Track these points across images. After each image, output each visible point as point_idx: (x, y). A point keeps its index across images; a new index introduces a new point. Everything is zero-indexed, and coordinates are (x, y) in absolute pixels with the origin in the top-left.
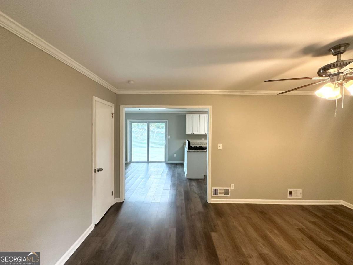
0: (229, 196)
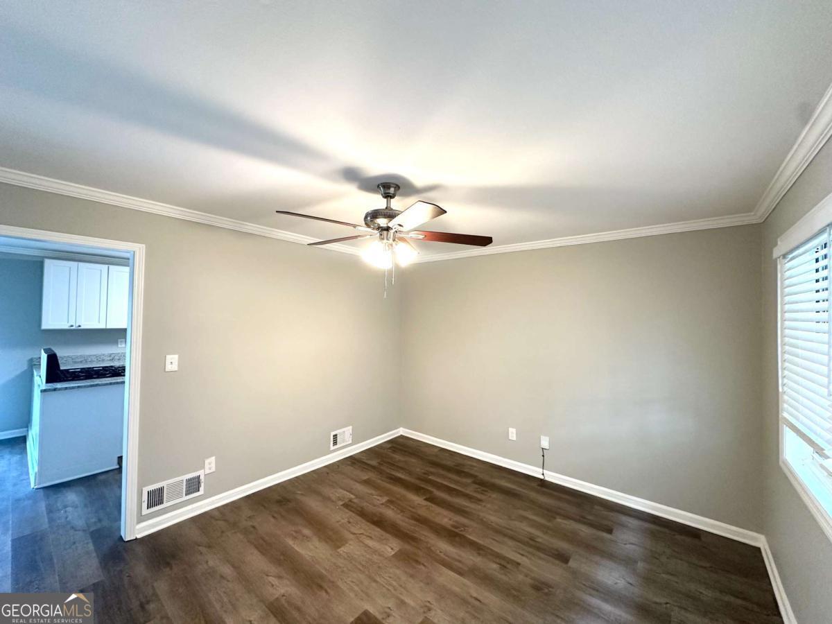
0: (202, 492)
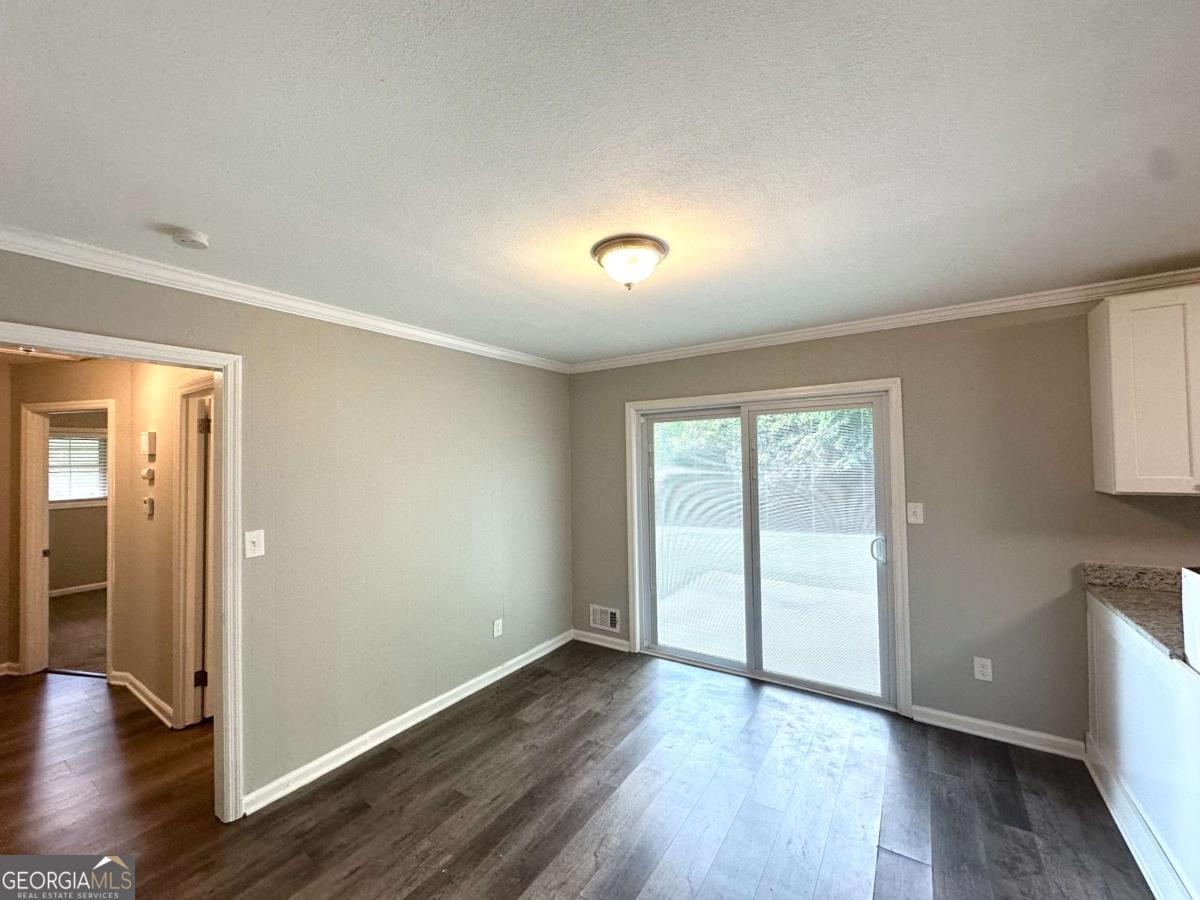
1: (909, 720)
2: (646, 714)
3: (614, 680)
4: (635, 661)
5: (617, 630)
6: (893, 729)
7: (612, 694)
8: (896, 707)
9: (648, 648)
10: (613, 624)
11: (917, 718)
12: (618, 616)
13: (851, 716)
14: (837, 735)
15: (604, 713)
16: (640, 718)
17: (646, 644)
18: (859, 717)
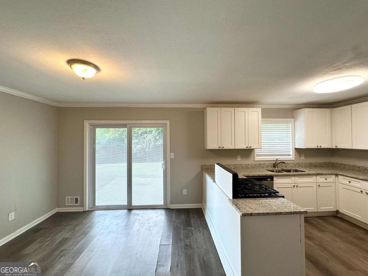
1: (169, 209)
2: (89, 232)
3: (76, 223)
4: (86, 214)
5: (78, 204)
6: (166, 212)
7: (74, 229)
8: (167, 206)
9: (92, 208)
10: (76, 202)
11: (171, 208)
12: (79, 199)
13: (156, 212)
14: (152, 218)
15: (70, 237)
16: (86, 234)
17: (91, 206)
18: (158, 212)
